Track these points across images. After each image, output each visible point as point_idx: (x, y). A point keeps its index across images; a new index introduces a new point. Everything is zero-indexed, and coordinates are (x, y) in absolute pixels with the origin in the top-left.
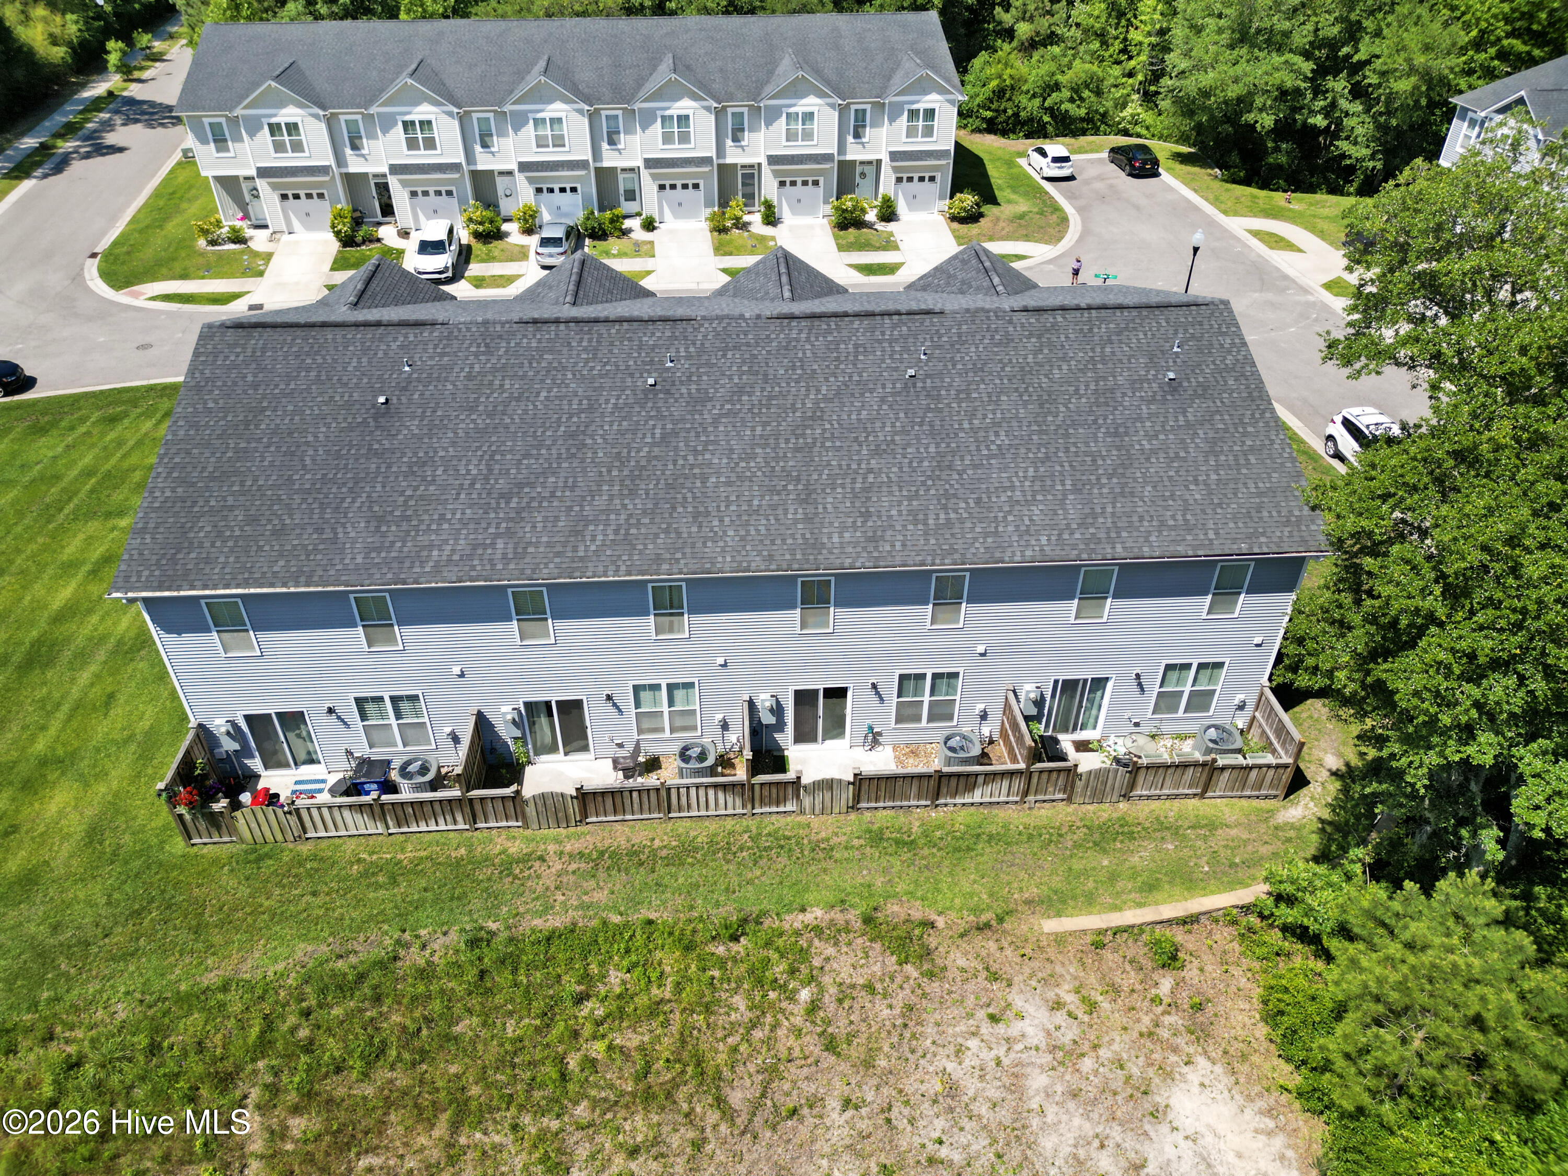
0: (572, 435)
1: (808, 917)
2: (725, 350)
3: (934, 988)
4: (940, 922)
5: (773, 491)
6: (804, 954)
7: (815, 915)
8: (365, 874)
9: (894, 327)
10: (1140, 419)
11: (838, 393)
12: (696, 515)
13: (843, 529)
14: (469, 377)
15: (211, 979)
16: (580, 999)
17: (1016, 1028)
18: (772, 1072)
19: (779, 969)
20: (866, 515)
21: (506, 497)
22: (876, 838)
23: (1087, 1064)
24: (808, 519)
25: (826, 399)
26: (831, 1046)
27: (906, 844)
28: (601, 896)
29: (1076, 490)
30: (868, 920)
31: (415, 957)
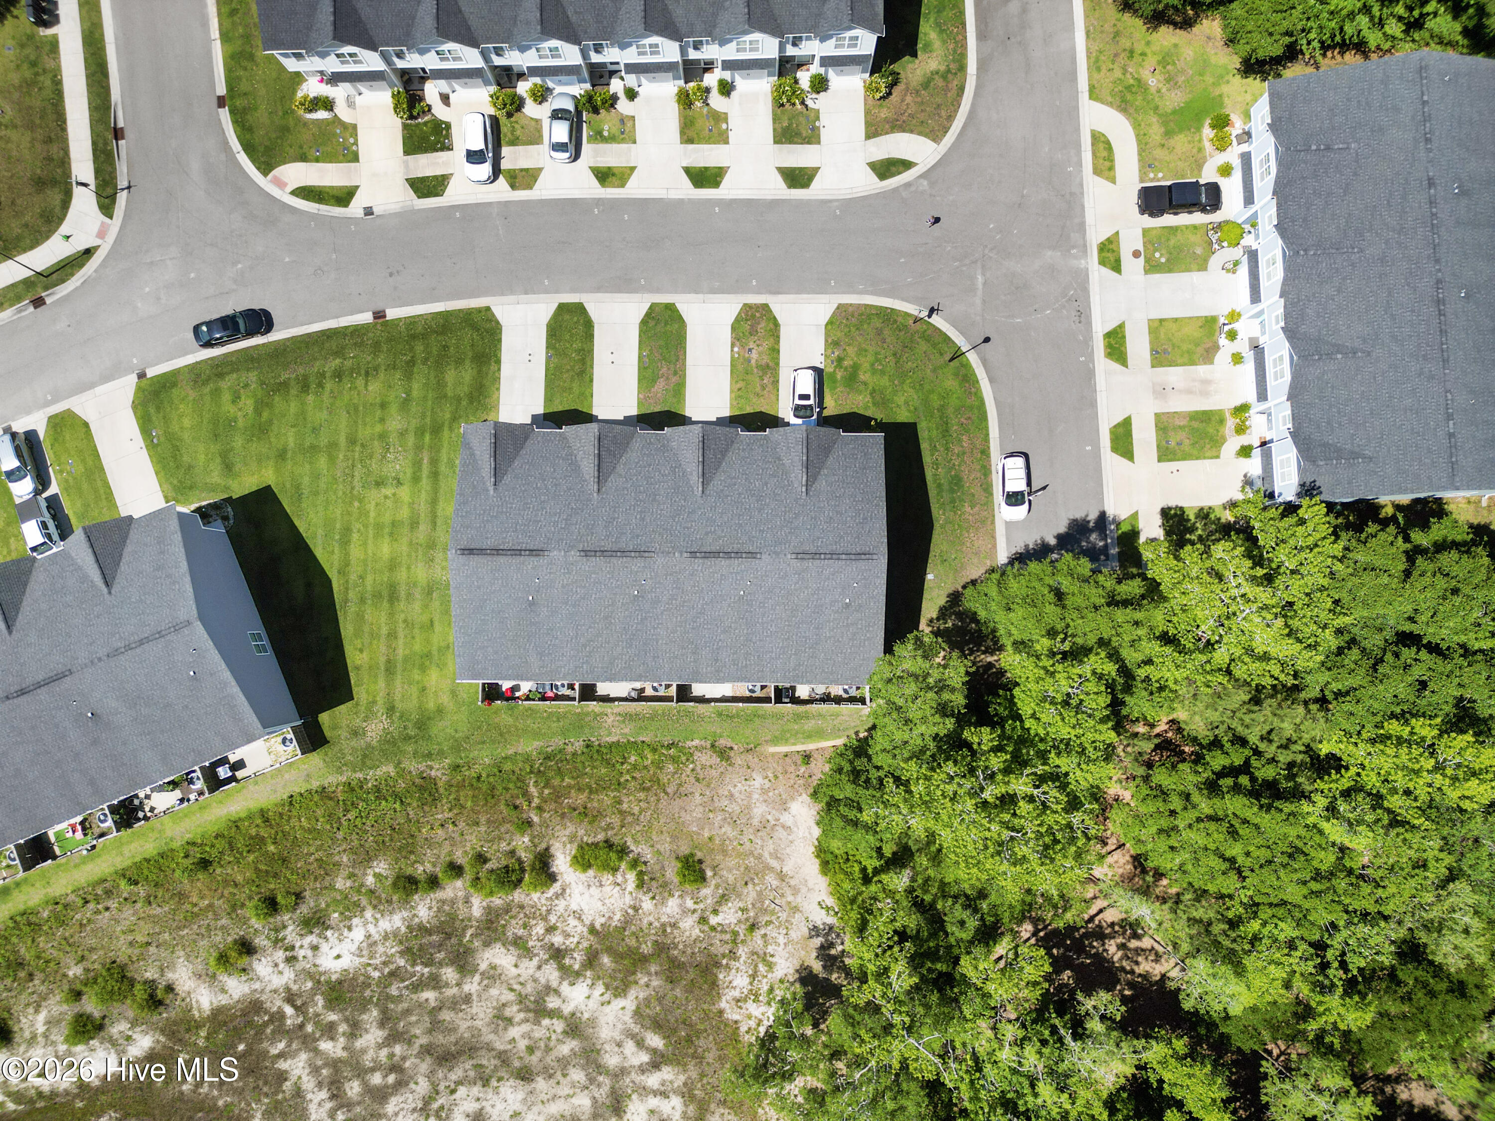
0: (606, 618)
1: (694, 743)
2: (666, 575)
3: (729, 768)
4: (736, 748)
5: (683, 648)
6: (692, 755)
7: (696, 742)
8: (548, 717)
9: (739, 565)
10: (829, 621)
11: (712, 601)
12: (654, 657)
13: (708, 666)
14: (563, 587)
15: (511, 752)
16: (622, 764)
17: (753, 782)
18: (680, 785)
19: (684, 758)
20: (717, 660)
21: (585, 646)
22: (720, 714)
23: (771, 794)
24: (695, 661)
25: (706, 604)
26: (698, 780)
27: (731, 717)
28: (627, 731)
29: (795, 654)
30: (713, 746)
31: (570, 749)
